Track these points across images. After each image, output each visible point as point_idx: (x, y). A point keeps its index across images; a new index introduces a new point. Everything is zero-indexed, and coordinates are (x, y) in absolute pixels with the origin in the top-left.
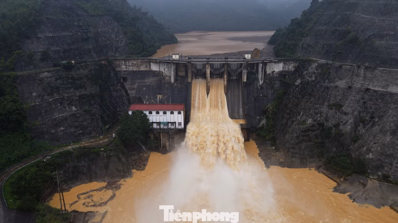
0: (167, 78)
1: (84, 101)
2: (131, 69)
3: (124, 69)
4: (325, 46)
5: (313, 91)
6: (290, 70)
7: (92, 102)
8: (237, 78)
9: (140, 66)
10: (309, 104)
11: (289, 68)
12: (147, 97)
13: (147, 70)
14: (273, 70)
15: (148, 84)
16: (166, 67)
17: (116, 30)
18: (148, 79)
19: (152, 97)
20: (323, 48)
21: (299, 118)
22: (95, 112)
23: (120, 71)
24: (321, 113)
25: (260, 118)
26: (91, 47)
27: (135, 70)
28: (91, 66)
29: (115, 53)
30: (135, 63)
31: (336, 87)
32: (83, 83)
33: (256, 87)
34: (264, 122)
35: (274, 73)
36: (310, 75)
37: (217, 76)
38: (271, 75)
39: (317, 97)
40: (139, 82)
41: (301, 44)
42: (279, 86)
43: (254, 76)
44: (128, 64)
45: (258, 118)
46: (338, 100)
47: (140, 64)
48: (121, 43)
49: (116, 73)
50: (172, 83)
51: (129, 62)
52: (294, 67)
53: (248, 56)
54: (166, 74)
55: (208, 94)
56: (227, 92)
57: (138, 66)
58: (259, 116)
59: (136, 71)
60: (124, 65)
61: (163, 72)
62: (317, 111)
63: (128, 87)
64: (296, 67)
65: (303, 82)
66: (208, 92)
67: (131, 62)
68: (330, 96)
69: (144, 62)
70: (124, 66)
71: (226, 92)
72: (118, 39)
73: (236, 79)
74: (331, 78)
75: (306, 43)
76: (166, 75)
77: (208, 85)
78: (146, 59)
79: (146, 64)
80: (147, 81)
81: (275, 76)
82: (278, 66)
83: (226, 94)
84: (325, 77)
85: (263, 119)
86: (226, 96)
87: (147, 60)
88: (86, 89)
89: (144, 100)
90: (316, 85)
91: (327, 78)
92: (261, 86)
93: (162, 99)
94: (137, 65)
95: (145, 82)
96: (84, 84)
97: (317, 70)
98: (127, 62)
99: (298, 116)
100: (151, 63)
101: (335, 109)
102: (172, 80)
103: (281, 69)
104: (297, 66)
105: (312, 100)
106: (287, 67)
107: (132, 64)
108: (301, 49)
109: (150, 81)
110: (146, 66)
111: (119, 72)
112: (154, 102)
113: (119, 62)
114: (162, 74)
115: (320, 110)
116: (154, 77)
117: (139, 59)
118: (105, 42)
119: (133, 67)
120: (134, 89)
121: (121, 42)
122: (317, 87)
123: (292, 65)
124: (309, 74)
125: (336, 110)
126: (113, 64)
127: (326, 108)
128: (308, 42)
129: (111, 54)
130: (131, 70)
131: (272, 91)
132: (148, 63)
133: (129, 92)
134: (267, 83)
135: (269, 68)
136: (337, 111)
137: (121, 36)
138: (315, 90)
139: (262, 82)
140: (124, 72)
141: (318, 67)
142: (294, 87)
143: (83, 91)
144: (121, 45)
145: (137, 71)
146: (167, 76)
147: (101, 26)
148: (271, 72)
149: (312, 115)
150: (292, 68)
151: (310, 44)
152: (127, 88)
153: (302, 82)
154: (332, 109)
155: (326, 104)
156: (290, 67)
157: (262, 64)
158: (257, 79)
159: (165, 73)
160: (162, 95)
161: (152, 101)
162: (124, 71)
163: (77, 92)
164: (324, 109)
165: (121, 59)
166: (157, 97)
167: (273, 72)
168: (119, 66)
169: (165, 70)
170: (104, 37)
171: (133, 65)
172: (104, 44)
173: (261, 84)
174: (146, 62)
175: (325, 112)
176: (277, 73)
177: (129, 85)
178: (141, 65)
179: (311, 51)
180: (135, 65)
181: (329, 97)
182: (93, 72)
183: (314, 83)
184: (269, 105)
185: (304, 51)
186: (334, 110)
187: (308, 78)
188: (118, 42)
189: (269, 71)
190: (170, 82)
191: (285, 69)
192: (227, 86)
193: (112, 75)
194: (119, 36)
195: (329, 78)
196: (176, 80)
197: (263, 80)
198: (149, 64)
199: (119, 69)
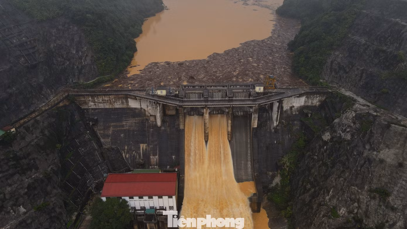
0: (152, 119)
1: (36, 192)
2: (101, 106)
3: (93, 107)
4: (364, 75)
5: (348, 159)
6: (313, 105)
7: (49, 188)
8: (243, 114)
9: (114, 103)
10: (342, 180)
11: (313, 102)
12: (126, 148)
13: (123, 107)
14: (291, 105)
15: (127, 128)
16: (150, 105)
17: (76, 39)
18: (127, 120)
19: (132, 148)
20: (361, 77)
21: (327, 198)
22: (55, 203)
23: (87, 109)
24: (359, 201)
25: (272, 173)
26: (41, 80)
27: (107, 107)
28: (43, 122)
29: (79, 79)
30: (106, 99)
31: (382, 161)
32: (32, 161)
33: (268, 130)
34: (277, 180)
35: (293, 109)
36: (344, 128)
37: (218, 111)
38: (289, 112)
39: (353, 171)
40: (115, 125)
41: (329, 61)
42: (298, 128)
43: (266, 114)
44: (97, 101)
45: (271, 173)
46: (383, 184)
47: (114, 100)
48: (85, 60)
49: (83, 112)
50: (159, 126)
51: (98, 98)
52: (320, 101)
53: (260, 89)
54: (149, 113)
55: (206, 142)
56: (232, 138)
57: (111, 103)
58: (271, 171)
59: (109, 109)
60: (92, 102)
61: (146, 109)
62: (353, 196)
63: (100, 133)
64: (322, 101)
65: (335, 140)
66: (207, 139)
67: (100, 98)
68: (372, 175)
69: (119, 98)
70: (93, 104)
71: (230, 139)
72: (80, 53)
73: (242, 116)
74: (373, 142)
75: (336, 63)
76: (149, 115)
77: (206, 132)
78: (121, 94)
79: (121, 101)
80: (125, 124)
81: (294, 113)
82: (299, 100)
83: (230, 141)
84: (366, 139)
85: (277, 176)
86: (230, 144)
87: (122, 96)
88: (37, 169)
89: (123, 152)
90: (352, 152)
91: (369, 141)
92: (275, 129)
93: (146, 149)
94: (109, 102)
95: (123, 126)
96: (34, 162)
97: (354, 123)
98: (95, 98)
99: (326, 195)
100: (129, 99)
101: (378, 199)
102: (159, 123)
103: (303, 104)
104: (324, 101)
105: (346, 175)
106: (310, 101)
107: (103, 100)
108: (329, 70)
109: (129, 123)
110: (123, 103)
111: (85, 111)
112: (136, 154)
113: (84, 98)
114: (145, 114)
115: (358, 197)
116: (134, 118)
117: (111, 95)
118: (62, 64)
119: (105, 104)
120: (108, 136)
121: (85, 58)
122: (354, 155)
123: (318, 99)
124: (343, 126)
125: (380, 201)
126: (77, 101)
127: (366, 196)
128: (339, 60)
129: (72, 81)
130: (103, 107)
131: (289, 136)
132: (124, 99)
133: (102, 140)
134: (283, 124)
135: (287, 103)
136: (381, 204)
137: (85, 48)
138: (351, 160)
139: (277, 123)
140: (93, 111)
141: (356, 119)
142: (321, 143)
143: (34, 174)
144: (86, 63)
145: (111, 108)
146: (151, 115)
147: (54, 38)
148: (289, 108)
149: (346, 201)
150: (316, 103)
151: (342, 64)
152: (98, 134)
153: (332, 138)
154: (374, 198)
155: (366, 187)
156: (315, 101)
157: (278, 104)
158: (271, 119)
159: (148, 111)
160: (146, 144)
161: (134, 153)
162: (92, 109)
163: (24, 178)
164: (364, 197)
165: (87, 95)
166: (140, 148)
167: (291, 108)
168: (85, 103)
169: (148, 107)
170: (59, 57)
171: (104, 102)
172: (60, 68)
173: (276, 126)
174: (121, 97)
175: (365, 202)
176: (297, 108)
177: (101, 130)
178: (116, 101)
179: (343, 77)
180: (108, 102)
181: (370, 177)
182: (46, 132)
183: (350, 148)
184: (285, 159)
185: (333, 73)
186: (377, 202)
187: (341, 133)
188: (82, 59)
189: (286, 106)
190: (156, 125)
191: (307, 104)
192: (231, 132)
193: (77, 117)
194: (83, 48)
195: (372, 141)
196: (163, 121)
197: (278, 121)
198: (126, 101)
199: (86, 107)
